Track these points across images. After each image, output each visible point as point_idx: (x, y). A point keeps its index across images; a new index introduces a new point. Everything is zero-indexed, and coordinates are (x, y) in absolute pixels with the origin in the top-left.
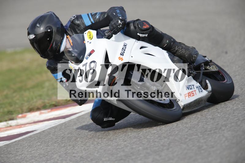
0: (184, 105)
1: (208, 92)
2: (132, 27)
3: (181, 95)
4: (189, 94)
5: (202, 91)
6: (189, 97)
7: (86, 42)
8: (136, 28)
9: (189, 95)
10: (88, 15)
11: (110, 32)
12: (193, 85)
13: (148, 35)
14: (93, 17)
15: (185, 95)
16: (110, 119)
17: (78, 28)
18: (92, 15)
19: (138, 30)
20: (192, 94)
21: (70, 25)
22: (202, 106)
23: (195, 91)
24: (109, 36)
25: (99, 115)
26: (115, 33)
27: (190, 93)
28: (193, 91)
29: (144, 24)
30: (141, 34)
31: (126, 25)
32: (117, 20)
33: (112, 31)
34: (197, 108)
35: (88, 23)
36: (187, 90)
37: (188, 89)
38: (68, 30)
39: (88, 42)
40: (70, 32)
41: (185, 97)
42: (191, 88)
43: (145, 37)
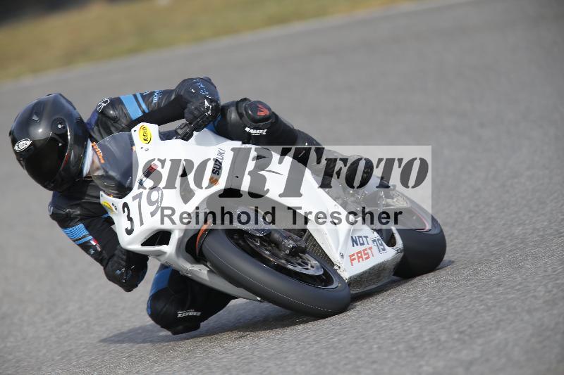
0: (350, 278)
1: (397, 250)
2: (233, 116)
3: (342, 256)
4: (359, 255)
5: (384, 250)
6: (359, 262)
7: (136, 148)
8: (243, 116)
9: (359, 258)
10: (135, 96)
11: (186, 127)
12: (366, 237)
13: (267, 132)
14: (146, 99)
15: (351, 256)
16: (191, 314)
17: (115, 124)
18: (143, 97)
19: (248, 120)
20: (365, 254)
21: (98, 120)
22: (385, 281)
23: (370, 248)
24: (185, 136)
25: (167, 306)
26: (198, 129)
27: (360, 252)
28: (366, 250)
29: (258, 107)
30: (254, 129)
31: (221, 111)
32: (201, 101)
33: (190, 124)
34: (374, 286)
35: (135, 113)
36: (353, 246)
37: (357, 245)
38: (93, 130)
39: (142, 148)
40: (96, 135)
41: (352, 260)
42: (362, 242)
43: (261, 135)
